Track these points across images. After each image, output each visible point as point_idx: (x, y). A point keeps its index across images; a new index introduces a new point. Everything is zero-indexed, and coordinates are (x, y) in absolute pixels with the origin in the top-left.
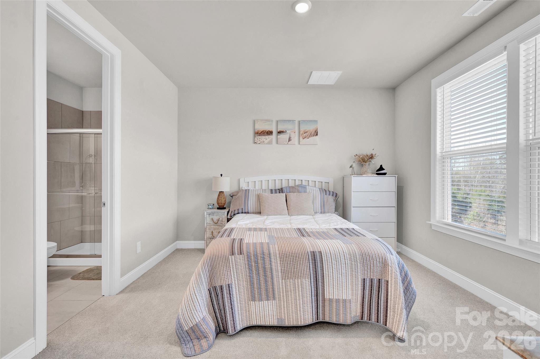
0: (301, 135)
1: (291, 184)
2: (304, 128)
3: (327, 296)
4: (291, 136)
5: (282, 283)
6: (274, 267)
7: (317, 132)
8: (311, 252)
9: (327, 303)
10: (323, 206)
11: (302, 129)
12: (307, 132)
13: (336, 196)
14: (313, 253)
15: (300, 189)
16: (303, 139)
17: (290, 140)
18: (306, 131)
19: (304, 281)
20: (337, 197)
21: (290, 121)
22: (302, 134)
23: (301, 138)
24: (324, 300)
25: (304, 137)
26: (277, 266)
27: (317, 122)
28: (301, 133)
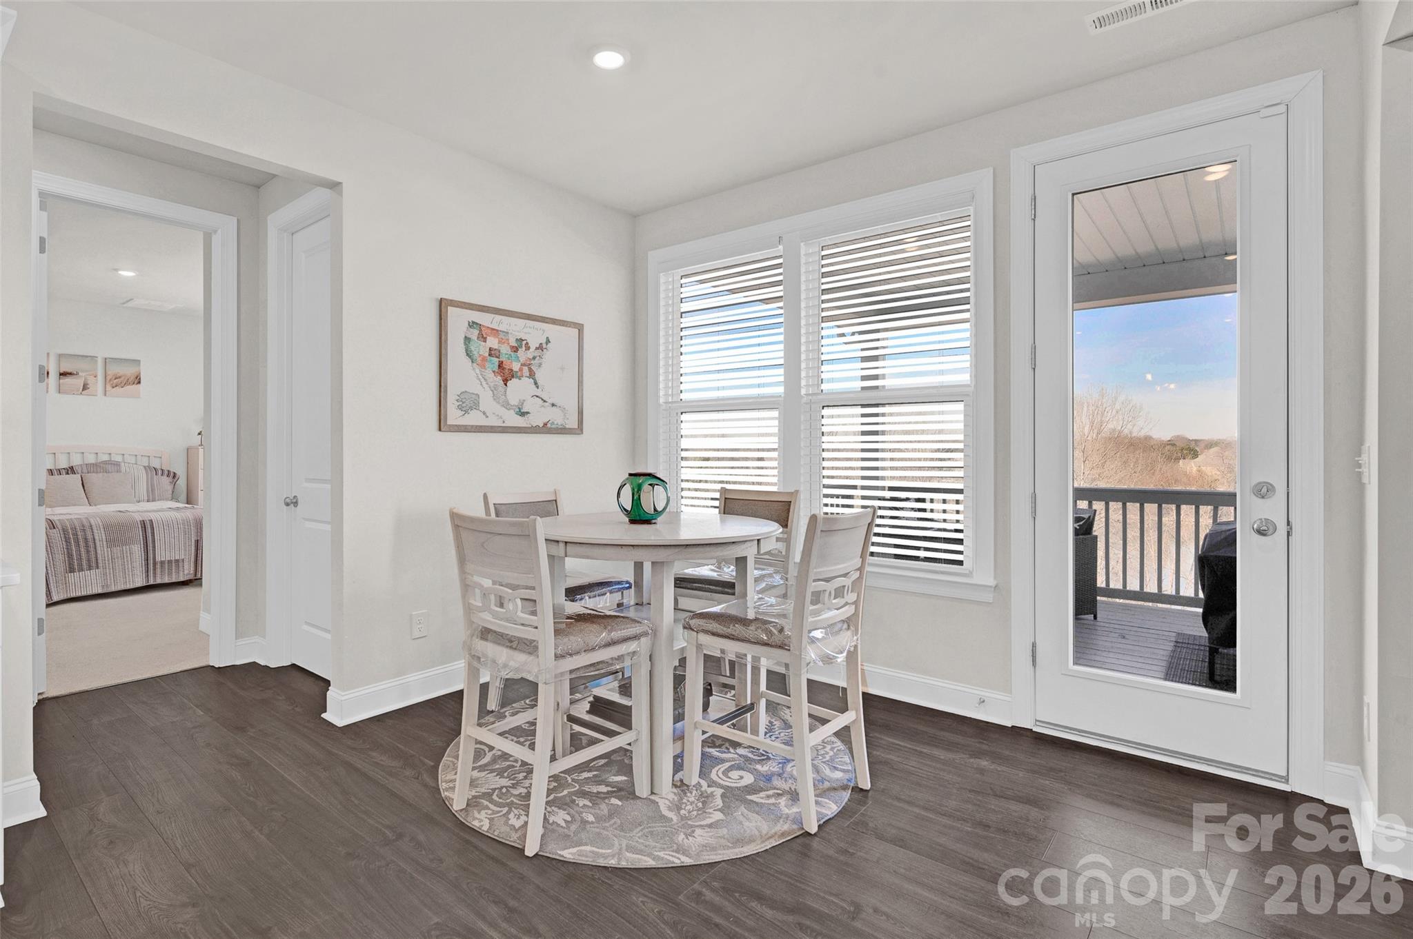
0: (107, 381)
1: (91, 459)
2: (114, 370)
3: (158, 559)
4: (89, 382)
5: (107, 551)
6: (97, 538)
7: (140, 379)
8: (140, 521)
9: (158, 566)
10: (150, 491)
11: (110, 373)
12: (120, 377)
13: (174, 477)
14: (143, 523)
15: (109, 467)
16: (113, 387)
17: (85, 387)
18: (119, 375)
19: (133, 547)
20: (176, 479)
21: (87, 357)
22: (110, 380)
23: (109, 388)
24: (155, 563)
25: (114, 385)
26: (100, 536)
27: (140, 363)
28: (108, 378)
